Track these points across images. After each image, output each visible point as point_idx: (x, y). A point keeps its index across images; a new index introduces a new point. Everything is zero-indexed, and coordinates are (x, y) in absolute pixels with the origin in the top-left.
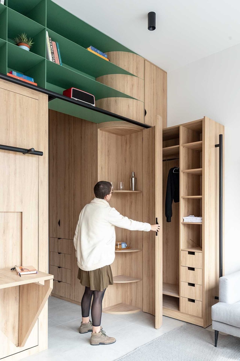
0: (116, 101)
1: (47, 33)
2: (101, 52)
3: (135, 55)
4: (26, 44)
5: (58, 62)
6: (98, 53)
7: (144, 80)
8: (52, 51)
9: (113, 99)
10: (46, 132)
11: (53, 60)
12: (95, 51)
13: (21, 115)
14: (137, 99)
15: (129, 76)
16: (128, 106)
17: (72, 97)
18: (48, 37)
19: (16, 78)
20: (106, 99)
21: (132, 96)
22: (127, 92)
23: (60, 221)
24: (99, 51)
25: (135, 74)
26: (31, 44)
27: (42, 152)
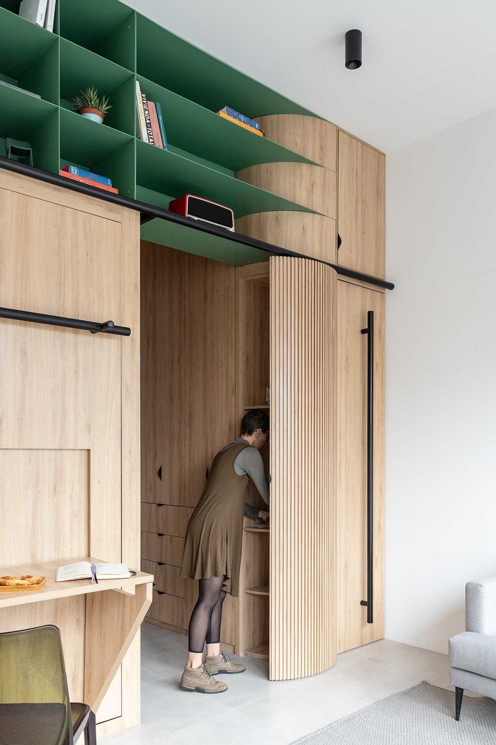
0: (277, 219)
1: (137, 84)
2: (246, 119)
3: (318, 120)
4: (97, 108)
5: (159, 142)
6: (240, 120)
7: (337, 172)
8: (147, 122)
9: (271, 215)
10: (136, 290)
11: (149, 140)
12: (234, 117)
13: (87, 255)
14: (322, 213)
15: (305, 167)
16: (303, 228)
17: (188, 214)
18: (140, 93)
19: (77, 179)
20: (257, 215)
21: (311, 208)
22: (302, 199)
23: (161, 468)
24: (242, 117)
25: (317, 161)
26: (106, 109)
27: (129, 329)
